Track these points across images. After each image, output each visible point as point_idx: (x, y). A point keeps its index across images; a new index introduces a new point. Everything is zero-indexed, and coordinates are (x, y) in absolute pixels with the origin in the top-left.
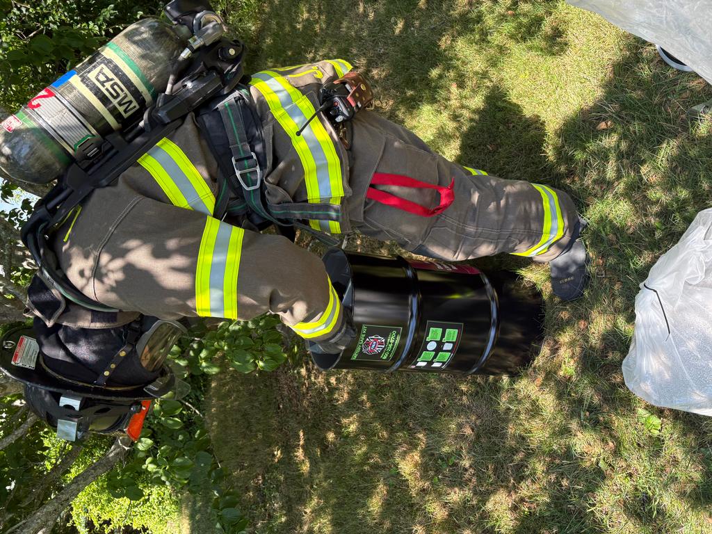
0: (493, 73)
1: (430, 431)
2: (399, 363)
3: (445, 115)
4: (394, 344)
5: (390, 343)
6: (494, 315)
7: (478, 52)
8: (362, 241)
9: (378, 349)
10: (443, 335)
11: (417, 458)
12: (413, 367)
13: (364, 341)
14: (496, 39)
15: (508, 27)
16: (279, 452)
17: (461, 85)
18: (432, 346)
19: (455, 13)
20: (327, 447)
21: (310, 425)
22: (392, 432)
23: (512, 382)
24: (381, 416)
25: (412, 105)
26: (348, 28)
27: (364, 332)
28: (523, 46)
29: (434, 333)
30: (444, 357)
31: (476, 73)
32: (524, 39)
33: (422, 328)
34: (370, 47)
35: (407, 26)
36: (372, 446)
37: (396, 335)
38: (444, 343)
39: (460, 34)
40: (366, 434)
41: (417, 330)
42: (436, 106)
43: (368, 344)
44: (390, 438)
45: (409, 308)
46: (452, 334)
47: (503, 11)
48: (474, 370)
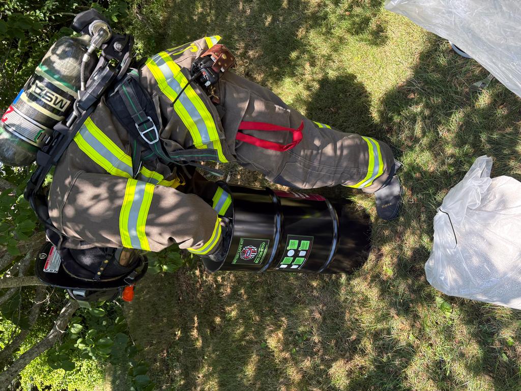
0: (335, 56)
1: (289, 315)
2: (267, 266)
3: (301, 85)
4: (263, 252)
5: (260, 251)
6: (336, 230)
7: (325, 41)
8: (241, 176)
9: (252, 256)
10: (299, 245)
11: (280, 335)
12: (277, 269)
13: (241, 250)
14: (338, 32)
15: (346, 24)
16: (179, 332)
17: (313, 65)
18: (291, 253)
19: (308, 12)
20: (215, 328)
21: (202, 312)
22: (263, 316)
23: (349, 279)
24: (255, 305)
25: (278, 78)
26: (231, 20)
27: (242, 243)
28: (357, 37)
29: (293, 244)
30: (299, 261)
31: (323, 56)
32: (357, 33)
33: (284, 241)
34: (247, 35)
35: (274, 20)
36: (248, 327)
37: (265, 245)
38: (300, 251)
39: (311, 27)
40: (243, 318)
41: (280, 242)
42: (294, 79)
43: (244, 252)
44: (261, 321)
45: (275, 225)
46: (306, 244)
47: (342, 12)
48: (322, 270)
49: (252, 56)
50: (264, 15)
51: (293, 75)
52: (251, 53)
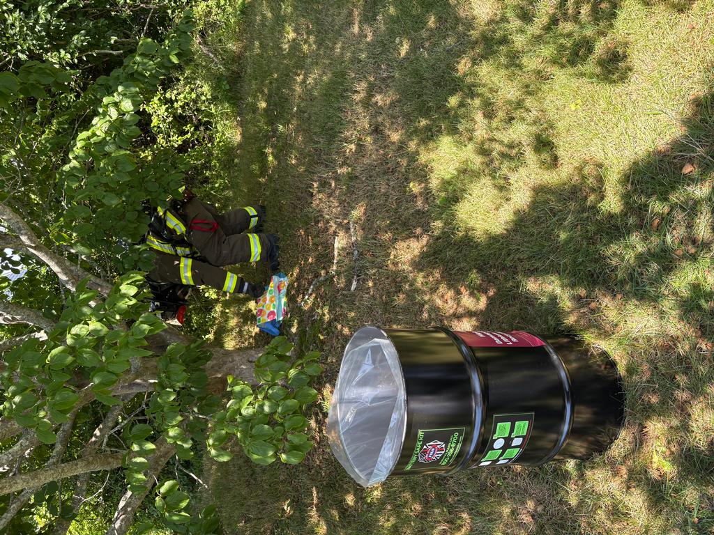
0: (529, 102)
3: (471, 147)
5: (451, 447)
7: (511, 78)
9: (438, 455)
10: (512, 430)
12: (475, 467)
13: (421, 449)
14: (531, 63)
15: (547, 51)
17: (489, 115)
18: (499, 444)
19: (474, 34)
20: (346, 510)
21: (324, 483)
26: (343, 48)
27: (421, 439)
29: (503, 428)
30: (512, 453)
31: (509, 102)
33: (489, 423)
34: (372, 70)
35: (413, 49)
37: (459, 437)
38: (513, 439)
39: (484, 57)
42: (456, 137)
43: (425, 452)
46: (523, 427)
49: (380, 103)
50: (398, 39)
51: (453, 131)
52: (378, 98)
